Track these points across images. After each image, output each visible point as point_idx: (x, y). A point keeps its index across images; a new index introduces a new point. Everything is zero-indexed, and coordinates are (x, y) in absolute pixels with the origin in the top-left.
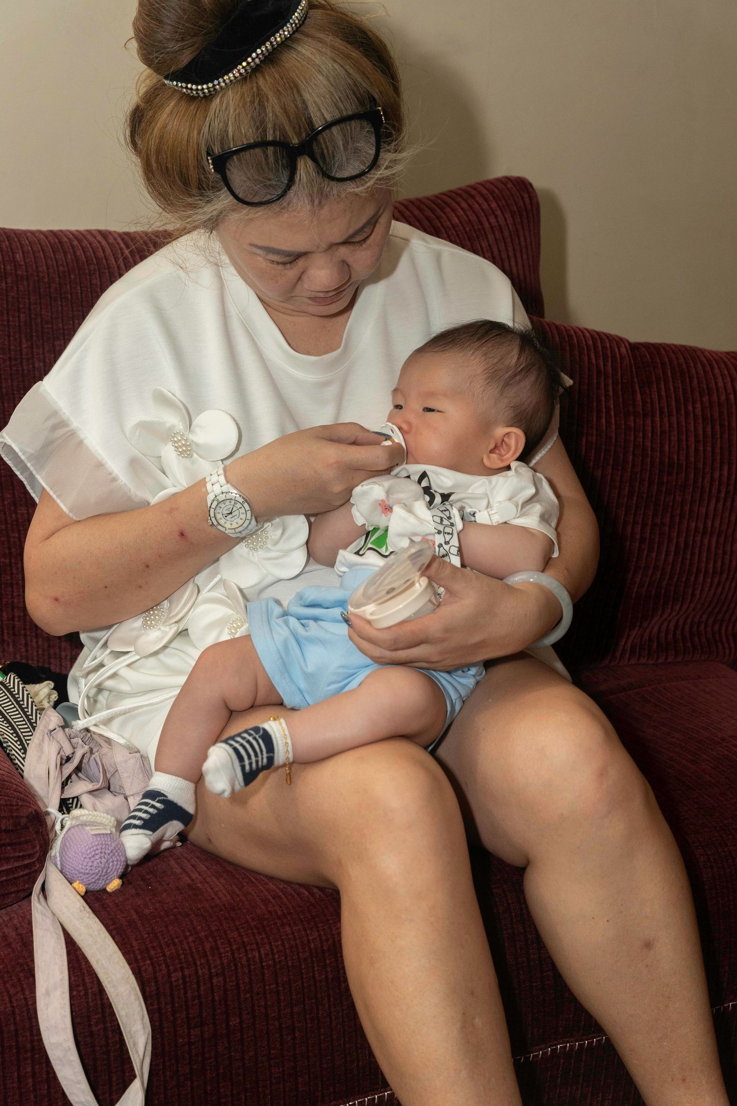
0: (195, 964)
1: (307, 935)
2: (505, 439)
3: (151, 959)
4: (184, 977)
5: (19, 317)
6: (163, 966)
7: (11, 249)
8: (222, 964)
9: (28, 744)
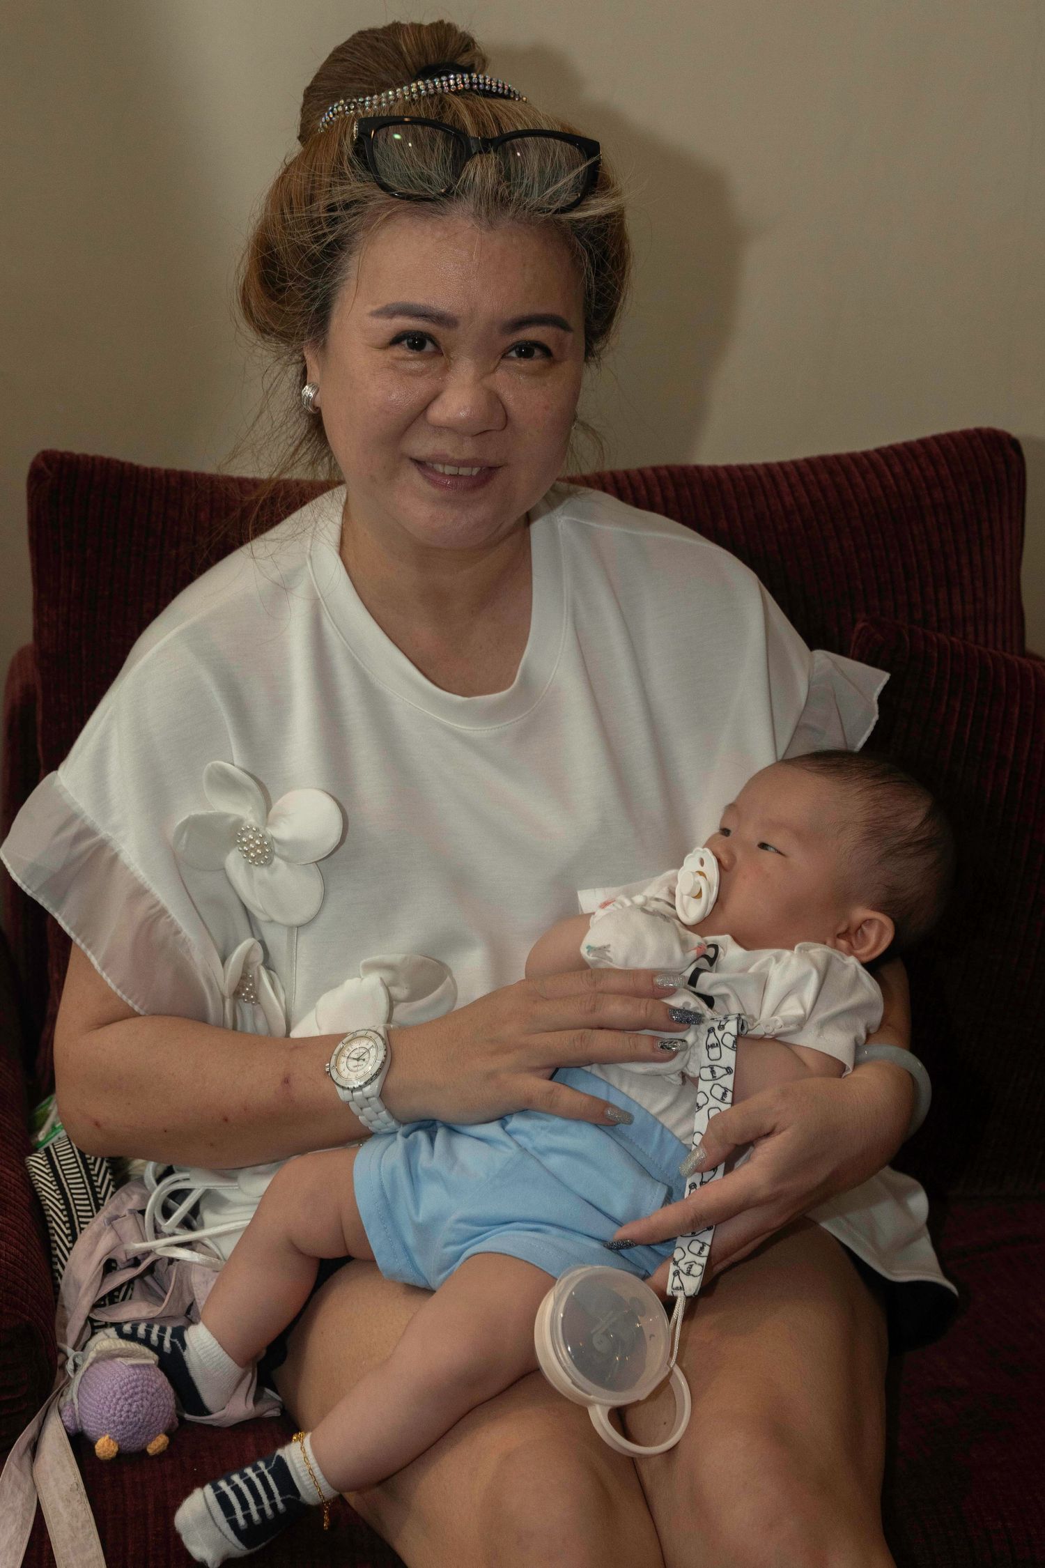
2: (864, 928)
9: (82, 1229)
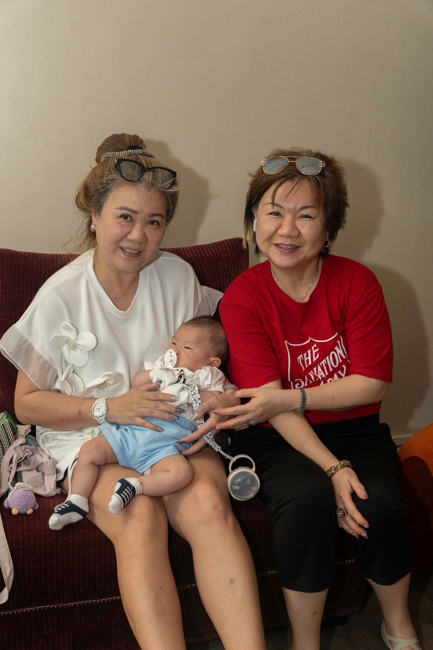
0: (40, 539)
1: (89, 534)
2: (214, 362)
3: (23, 535)
4: (35, 543)
5: (32, 286)
6: (28, 538)
7: (33, 261)
8: (51, 540)
